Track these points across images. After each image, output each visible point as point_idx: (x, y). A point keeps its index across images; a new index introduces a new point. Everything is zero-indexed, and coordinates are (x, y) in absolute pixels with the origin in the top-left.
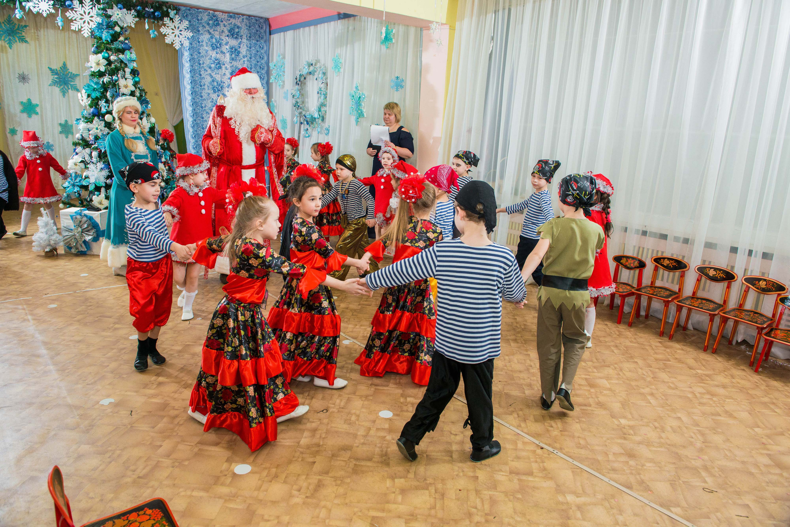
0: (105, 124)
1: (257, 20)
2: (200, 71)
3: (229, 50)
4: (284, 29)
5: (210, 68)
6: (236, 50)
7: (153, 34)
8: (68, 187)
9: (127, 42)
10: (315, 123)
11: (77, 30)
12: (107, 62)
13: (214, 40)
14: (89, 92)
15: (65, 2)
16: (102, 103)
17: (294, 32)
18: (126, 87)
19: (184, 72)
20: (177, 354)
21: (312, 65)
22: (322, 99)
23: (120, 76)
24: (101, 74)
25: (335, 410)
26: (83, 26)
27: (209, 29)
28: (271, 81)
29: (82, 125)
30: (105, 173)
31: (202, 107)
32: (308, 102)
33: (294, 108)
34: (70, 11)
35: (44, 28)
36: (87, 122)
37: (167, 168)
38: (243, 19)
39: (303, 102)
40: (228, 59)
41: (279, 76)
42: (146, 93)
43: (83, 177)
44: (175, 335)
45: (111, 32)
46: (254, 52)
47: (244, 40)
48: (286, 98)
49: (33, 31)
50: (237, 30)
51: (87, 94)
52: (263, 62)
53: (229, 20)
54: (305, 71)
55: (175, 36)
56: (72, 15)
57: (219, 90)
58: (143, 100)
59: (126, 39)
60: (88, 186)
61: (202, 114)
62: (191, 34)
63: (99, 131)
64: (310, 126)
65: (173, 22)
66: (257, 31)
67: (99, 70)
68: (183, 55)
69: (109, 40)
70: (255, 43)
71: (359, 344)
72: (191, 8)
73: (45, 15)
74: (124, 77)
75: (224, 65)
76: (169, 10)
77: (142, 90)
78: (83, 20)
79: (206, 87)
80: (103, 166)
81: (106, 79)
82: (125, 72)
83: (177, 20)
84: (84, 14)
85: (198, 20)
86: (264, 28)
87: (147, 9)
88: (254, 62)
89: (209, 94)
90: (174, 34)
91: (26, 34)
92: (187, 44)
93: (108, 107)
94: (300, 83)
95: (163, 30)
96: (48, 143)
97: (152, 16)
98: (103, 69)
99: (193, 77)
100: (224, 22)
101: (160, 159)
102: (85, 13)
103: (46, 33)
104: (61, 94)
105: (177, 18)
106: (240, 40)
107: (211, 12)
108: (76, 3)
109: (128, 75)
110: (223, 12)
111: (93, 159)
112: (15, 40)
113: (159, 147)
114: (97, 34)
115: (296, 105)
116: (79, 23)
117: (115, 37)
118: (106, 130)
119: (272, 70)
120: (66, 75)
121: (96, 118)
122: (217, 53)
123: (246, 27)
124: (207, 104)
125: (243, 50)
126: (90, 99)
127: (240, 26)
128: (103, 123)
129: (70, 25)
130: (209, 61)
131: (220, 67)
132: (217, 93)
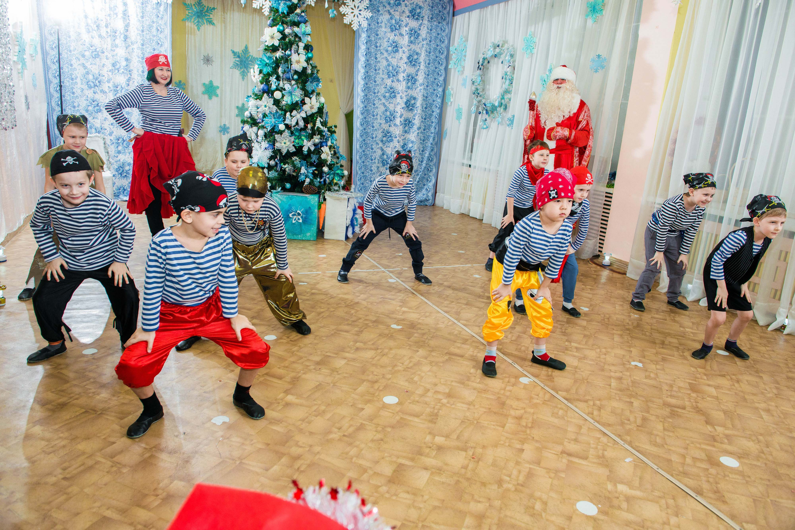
0: (274, 101)
2: (376, 54)
3: (408, 32)
4: (470, 9)
5: (387, 51)
6: (415, 32)
7: (332, 13)
9: (303, 14)
10: (495, 112)
11: (258, 8)
12: (281, 36)
13: (393, 21)
14: (261, 67)
16: (273, 79)
17: (480, 11)
18: (298, 62)
19: (360, 55)
20: (312, 367)
21: (498, 46)
22: (506, 86)
23: (293, 51)
24: (274, 49)
25: (510, 486)
26: (264, 4)
27: (389, 9)
28: (450, 67)
29: (252, 102)
30: (269, 153)
31: (375, 93)
32: (489, 89)
33: (473, 95)
35: (231, 11)
36: (257, 99)
37: (332, 152)
39: (483, 90)
40: (407, 41)
41: (459, 60)
42: (318, 71)
44: (316, 341)
45: (289, 3)
46: (434, 35)
47: (425, 22)
48: (464, 85)
49: (220, 14)
50: (418, 11)
51: (259, 69)
52: (443, 45)
54: (489, 54)
55: (354, 16)
57: (394, 75)
58: (314, 78)
59: (303, 12)
61: (374, 100)
62: (371, 15)
63: (267, 109)
64: (489, 116)
65: (353, 0)
66: (440, 12)
67: (273, 45)
68: (360, 36)
69: (285, 12)
70: (436, 25)
71: (542, 385)
74: (297, 51)
75: (402, 48)
77: (314, 67)
79: (381, 71)
80: (267, 145)
81: (279, 54)
82: (298, 47)
86: (448, 9)
88: (433, 46)
89: (383, 79)
90: (354, 14)
91: (214, 16)
92: (365, 24)
93: (279, 84)
94: (482, 68)
95: (343, 9)
96: (225, 125)
98: (277, 43)
99: (368, 61)
100: (406, 2)
101: (326, 142)
103: (232, 16)
104: (241, 77)
106: (421, 21)
109: (301, 50)
111: (259, 138)
112: (203, 22)
113: (326, 129)
114: (274, 5)
115: (476, 93)
116: (260, 1)
117: (292, 9)
118: (275, 108)
119: (452, 54)
120: (247, 59)
121: (265, 95)
122: (395, 35)
123: (429, 8)
124: (380, 90)
125: (424, 33)
126: (262, 75)
127: (423, 6)
128: (272, 100)
129: (252, 3)
130: (386, 43)
131: (397, 51)
132: (391, 78)
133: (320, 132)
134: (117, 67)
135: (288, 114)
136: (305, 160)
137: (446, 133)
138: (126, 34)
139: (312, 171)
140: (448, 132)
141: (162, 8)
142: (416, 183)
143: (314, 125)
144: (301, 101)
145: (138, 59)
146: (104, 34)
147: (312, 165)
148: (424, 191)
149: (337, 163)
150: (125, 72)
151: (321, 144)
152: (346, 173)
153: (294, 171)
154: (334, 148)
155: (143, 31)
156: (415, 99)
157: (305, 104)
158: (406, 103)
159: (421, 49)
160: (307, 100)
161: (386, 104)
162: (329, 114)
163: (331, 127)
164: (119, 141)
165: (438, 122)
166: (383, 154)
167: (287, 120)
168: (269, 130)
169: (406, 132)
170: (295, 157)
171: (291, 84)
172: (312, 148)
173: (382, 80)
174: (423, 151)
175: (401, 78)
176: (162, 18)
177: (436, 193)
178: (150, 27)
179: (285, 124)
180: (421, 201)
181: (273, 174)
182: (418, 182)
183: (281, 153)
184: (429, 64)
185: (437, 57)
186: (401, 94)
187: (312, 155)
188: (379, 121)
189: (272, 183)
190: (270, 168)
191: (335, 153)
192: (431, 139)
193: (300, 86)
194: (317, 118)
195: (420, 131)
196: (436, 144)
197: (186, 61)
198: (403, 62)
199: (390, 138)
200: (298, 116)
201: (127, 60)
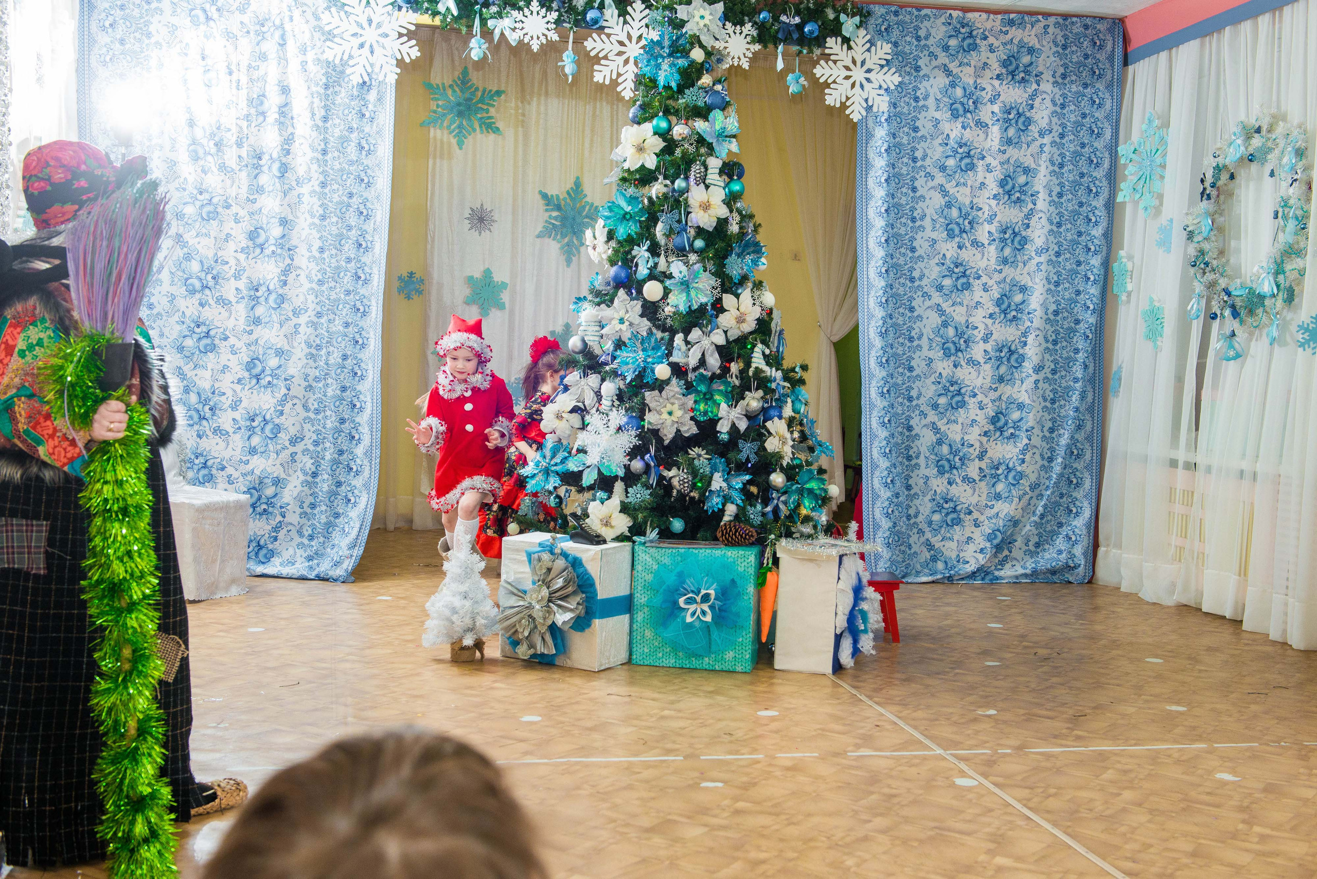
0: (642, 306)
1: (1086, 27)
2: (913, 179)
3: (1000, 115)
5: (943, 168)
6: (1019, 115)
7: (794, 84)
8: (534, 476)
9: (719, 88)
10: (1260, 311)
11: (607, 82)
12: (663, 144)
13: (959, 92)
14: (611, 224)
15: (584, 13)
16: (641, 252)
18: (705, 207)
19: (871, 183)
21: (1258, 131)
23: (692, 178)
24: (645, 177)
26: (621, 71)
27: (947, 61)
28: (1120, 198)
29: (588, 312)
30: (629, 439)
31: (913, 280)
32: (1239, 249)
33: (1193, 270)
34: (595, 35)
35: (539, 96)
36: (599, 304)
37: (796, 435)
38: (1046, 27)
40: (997, 141)
41: (1145, 179)
42: (757, 227)
43: (574, 451)
45: (682, 63)
46: (1073, 118)
47: (1046, 86)
48: (1164, 243)
49: (513, 105)
50: (1026, 59)
51: (606, 229)
52: (1099, 144)
53: (1006, 33)
54: (1233, 154)
55: (853, 85)
56: (599, 45)
57: (963, 231)
58: (747, 245)
59: (717, 82)
60: (581, 472)
61: (911, 299)
62: (897, 79)
63: (624, 327)
64: (1242, 322)
65: (850, 48)
66: (1086, 56)
67: (643, 165)
68: (870, 135)
69: (674, 85)
70: (1078, 93)
72: (901, 7)
73: (535, 48)
74: (702, 180)
76: (843, 17)
77: (746, 218)
78: (624, 57)
79: (927, 223)
80: (625, 419)
81: (656, 189)
82: (706, 168)
83: (860, 41)
84: (627, 42)
85: (918, 38)
86: (1110, 48)
87: (784, 18)
88: (1071, 147)
89: (935, 241)
90: (851, 81)
91: (498, 111)
92: (882, 104)
93: (656, 265)
94: (1214, 193)
95: (822, 71)
97: (796, 36)
98: (651, 162)
99: (893, 196)
100: (991, 40)
101: (780, 408)
102: (629, 37)
103: (542, 109)
104: (562, 260)
105: (861, 38)
106: (1034, 86)
107: (955, 14)
108: (611, 12)
109: (714, 177)
110: (989, 11)
111: (603, 401)
112: (472, 126)
113: (779, 374)
115: (1200, 263)
116: (613, 66)
117: (690, 75)
118: (644, 325)
119: (1125, 166)
120: (580, 213)
121: (622, 292)
122: (964, 127)
123: (1054, 49)
124: (926, 272)
125: (1042, 115)
126: (613, 244)
127: (1037, 46)
128: (640, 303)
129: (593, 71)
130: (941, 149)
131: (971, 167)
132: (957, 239)
133: (763, 383)
134: (261, 240)
135: (679, 339)
136: (722, 455)
137: (1120, 379)
138: (284, 160)
139: (740, 486)
140: (1123, 374)
141: (372, 96)
142: (1036, 518)
143: (748, 364)
144: (713, 305)
145: (310, 220)
146: (232, 162)
147: (741, 467)
148: (1060, 542)
149: (809, 464)
150: (279, 251)
151: (765, 413)
152: (835, 490)
153: (693, 487)
154: (801, 424)
155: (325, 152)
156: (1023, 289)
157: (722, 310)
158: (999, 303)
159: (1036, 157)
160: (728, 300)
161: (945, 306)
162: (786, 335)
163: (793, 370)
164: (254, 424)
165: (1094, 349)
166: (940, 442)
167: (675, 352)
168: (629, 379)
169: (1001, 379)
170: (696, 450)
171: (686, 263)
172: (743, 425)
173: (932, 246)
174: (1052, 430)
175: (983, 238)
176: (372, 120)
177: (1096, 546)
178: (344, 140)
179: (670, 364)
180: (1053, 572)
181: (639, 494)
182: (1042, 516)
183: (660, 440)
184: (1060, 195)
185: (1082, 175)
186: (984, 279)
187: (741, 443)
188: (925, 352)
189: (634, 518)
190: (630, 478)
191: (804, 437)
192: (1075, 398)
193: (710, 266)
194: (754, 346)
195: (1041, 376)
196: (1090, 409)
197: (427, 225)
198: (986, 193)
199: (958, 398)
200: (706, 342)
201: (284, 222)
